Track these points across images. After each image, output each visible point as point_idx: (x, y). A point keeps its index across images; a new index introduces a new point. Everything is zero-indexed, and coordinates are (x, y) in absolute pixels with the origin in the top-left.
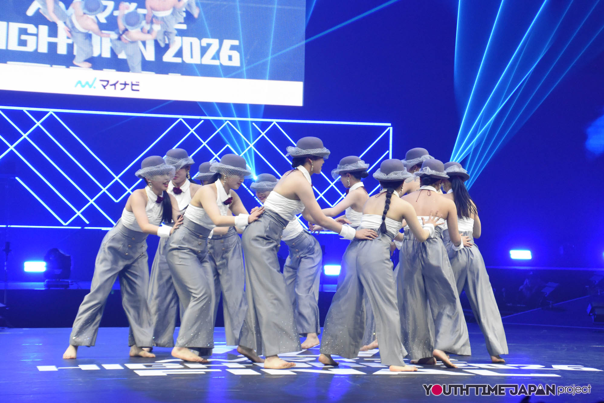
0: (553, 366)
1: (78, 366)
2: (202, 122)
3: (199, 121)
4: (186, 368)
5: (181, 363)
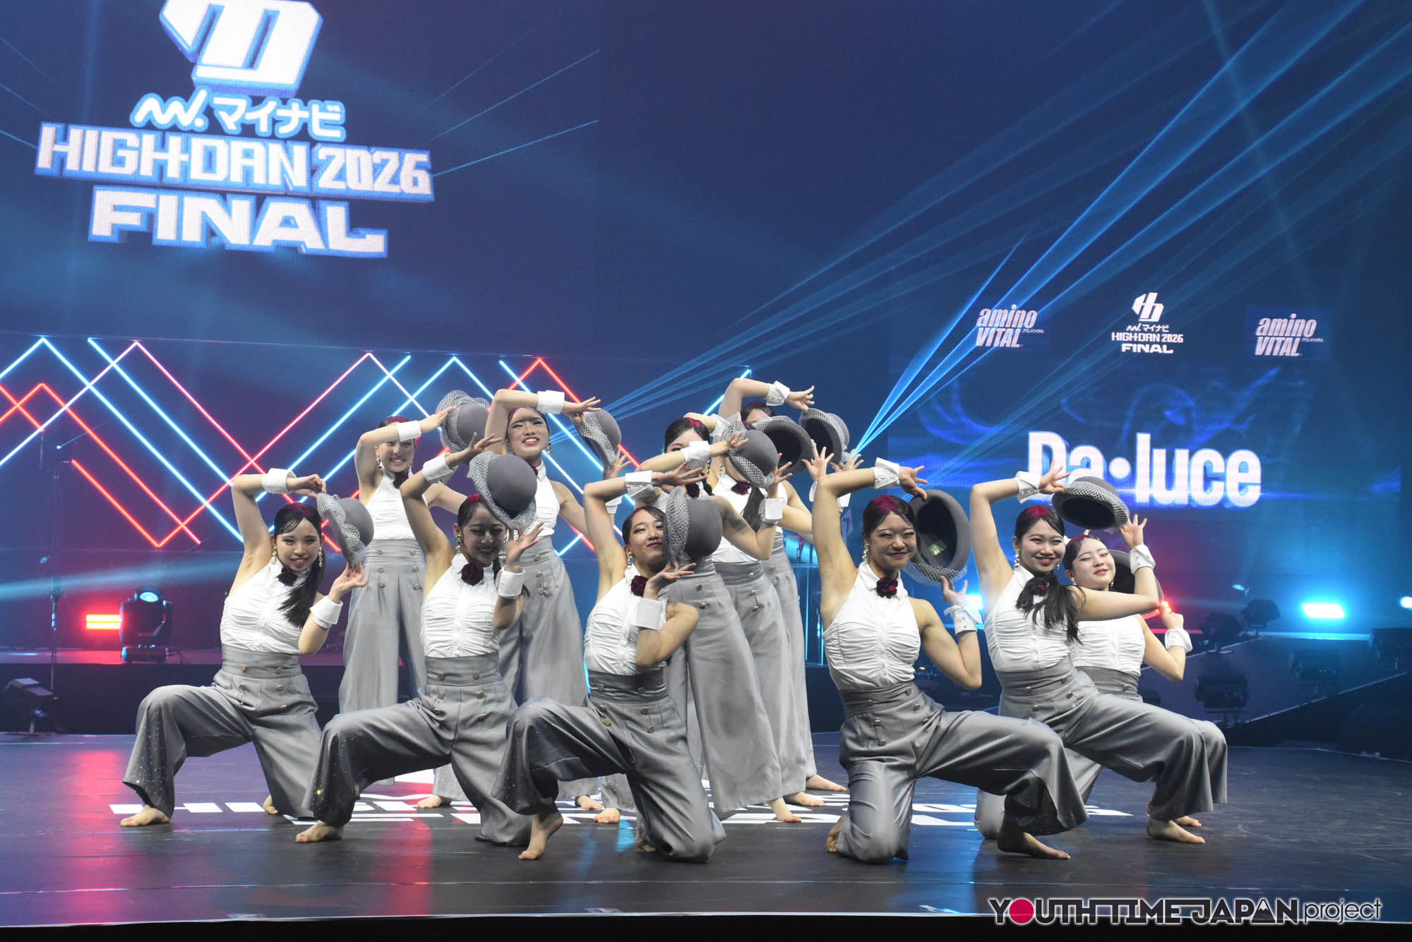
1: (183, 806)
2: (409, 358)
3: (404, 356)
4: (378, 810)
5: (369, 802)
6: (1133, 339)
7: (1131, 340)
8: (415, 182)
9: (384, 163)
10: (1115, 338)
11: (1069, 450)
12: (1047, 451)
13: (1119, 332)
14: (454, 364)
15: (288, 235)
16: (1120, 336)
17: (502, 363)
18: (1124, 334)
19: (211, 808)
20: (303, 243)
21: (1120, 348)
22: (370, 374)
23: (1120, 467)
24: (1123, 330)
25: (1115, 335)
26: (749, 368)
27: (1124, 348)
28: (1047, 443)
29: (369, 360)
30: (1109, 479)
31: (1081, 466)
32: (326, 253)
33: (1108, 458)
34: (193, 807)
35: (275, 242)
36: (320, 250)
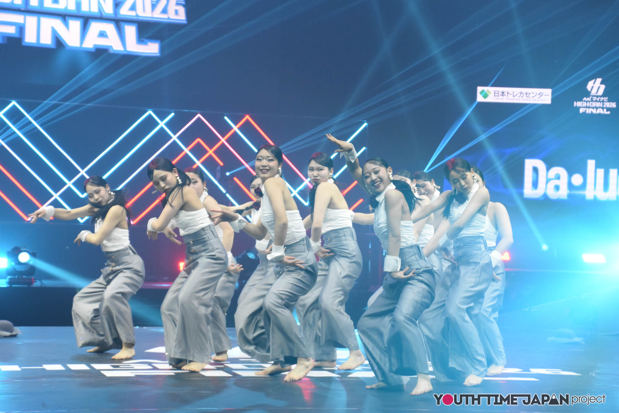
2: (172, 115)
3: (169, 113)
4: (155, 368)
5: (150, 364)
6: (586, 105)
8: (177, 12)
9: (158, 1)
10: (576, 105)
11: (548, 169)
12: (535, 170)
13: (579, 101)
14: (199, 118)
15: (102, 42)
16: (578, 104)
17: (226, 118)
18: (581, 102)
19: (58, 367)
20: (111, 47)
21: (579, 111)
22: (150, 123)
23: (577, 179)
24: (581, 100)
25: (576, 103)
26: (366, 122)
27: (581, 111)
28: (535, 165)
29: (150, 116)
30: (570, 186)
31: (555, 179)
32: (125, 53)
33: (570, 174)
34: (49, 367)
35: (95, 45)
36: (121, 51)
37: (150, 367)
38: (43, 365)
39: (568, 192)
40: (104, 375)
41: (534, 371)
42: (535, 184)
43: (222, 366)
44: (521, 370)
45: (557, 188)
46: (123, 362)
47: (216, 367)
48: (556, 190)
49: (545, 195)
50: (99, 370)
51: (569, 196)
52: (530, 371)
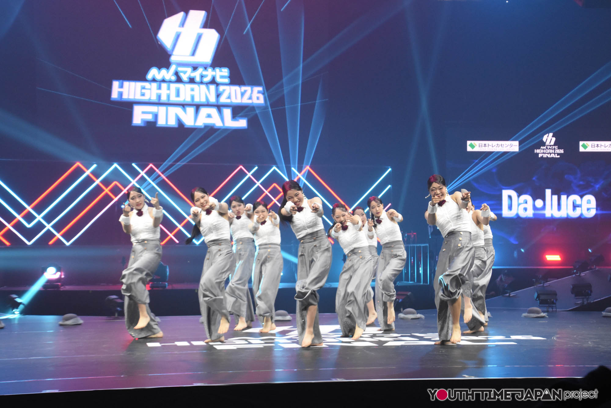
0: (511, 336)
2: (256, 168)
3: (254, 167)
4: (250, 343)
5: (246, 340)
6: (543, 152)
7: (542, 152)
8: (258, 98)
9: (245, 91)
10: (536, 152)
11: (519, 196)
12: (510, 197)
13: (538, 149)
14: (274, 170)
15: (209, 121)
16: (538, 151)
17: (293, 169)
18: (540, 150)
20: (214, 124)
21: (538, 156)
22: (242, 174)
23: (539, 203)
25: (536, 150)
26: (390, 168)
27: (540, 156)
28: (510, 194)
29: (241, 169)
30: (535, 208)
31: (524, 203)
32: (224, 128)
33: (534, 200)
34: (179, 344)
35: (204, 124)
36: (221, 127)
37: (247, 342)
38: (175, 342)
39: (533, 212)
40: (215, 349)
41: (513, 337)
42: (510, 208)
43: (296, 340)
44: (505, 337)
45: (526, 209)
46: (229, 339)
47: (292, 341)
48: (524, 211)
49: (517, 215)
50: (212, 345)
51: (534, 214)
52: (510, 338)
